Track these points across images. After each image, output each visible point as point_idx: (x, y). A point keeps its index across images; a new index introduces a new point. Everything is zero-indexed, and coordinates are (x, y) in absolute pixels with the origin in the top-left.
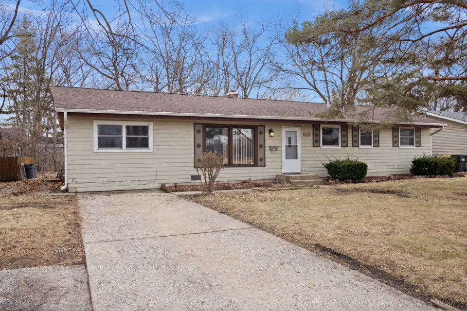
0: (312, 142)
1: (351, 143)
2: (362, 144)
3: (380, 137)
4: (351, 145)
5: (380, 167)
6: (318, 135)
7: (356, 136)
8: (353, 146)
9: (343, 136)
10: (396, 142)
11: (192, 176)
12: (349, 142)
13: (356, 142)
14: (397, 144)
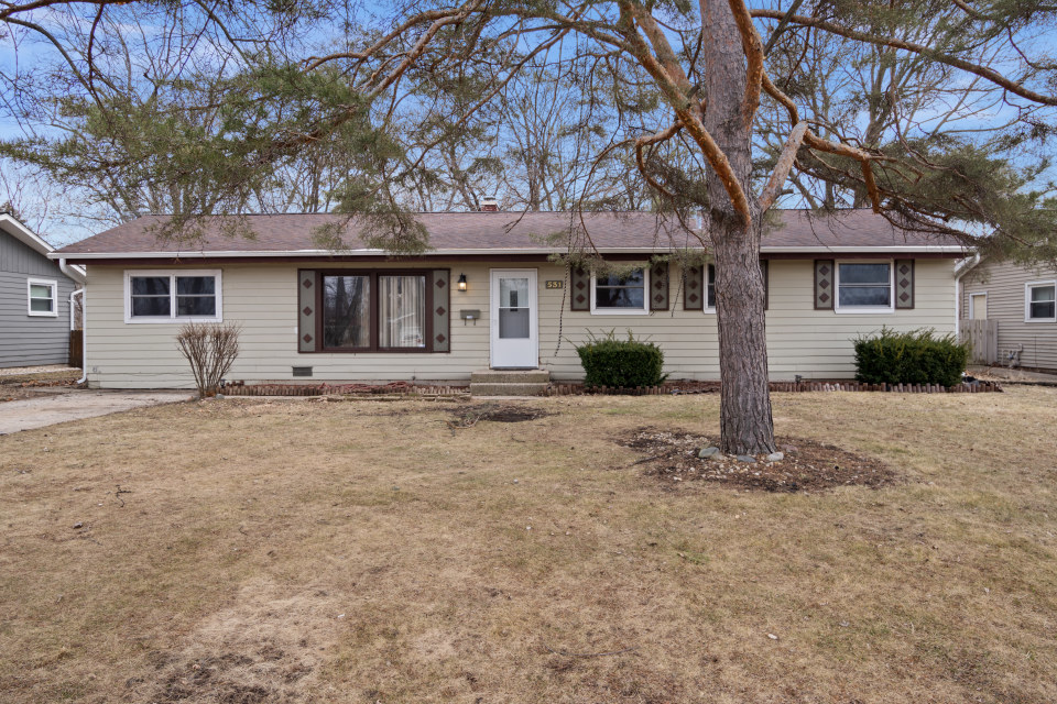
0: (568, 300)
1: (680, 301)
4: (680, 306)
6: (584, 286)
7: (694, 285)
8: (685, 309)
9: (655, 285)
10: (824, 298)
11: (295, 369)
12: (672, 300)
13: (693, 298)
14: (828, 304)
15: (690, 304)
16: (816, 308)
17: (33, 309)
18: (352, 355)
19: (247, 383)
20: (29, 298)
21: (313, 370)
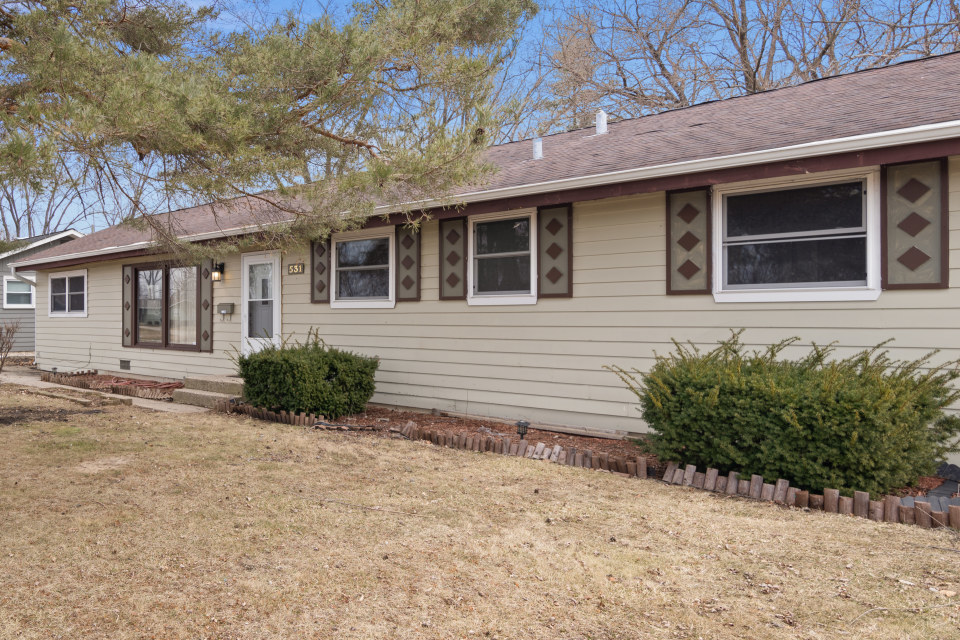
0: (308, 289)
1: (436, 285)
2: (484, 286)
3: (576, 253)
4: (436, 294)
5: (584, 391)
6: (324, 269)
7: (454, 259)
8: (442, 298)
9: (404, 263)
10: (689, 270)
11: (122, 362)
12: (425, 284)
13: (453, 280)
14: (697, 281)
15: (449, 291)
16: (670, 292)
17: (8, 302)
18: (150, 351)
19: (100, 373)
20: (5, 292)
21: (131, 364)
